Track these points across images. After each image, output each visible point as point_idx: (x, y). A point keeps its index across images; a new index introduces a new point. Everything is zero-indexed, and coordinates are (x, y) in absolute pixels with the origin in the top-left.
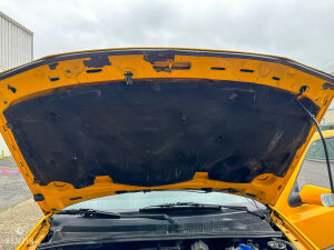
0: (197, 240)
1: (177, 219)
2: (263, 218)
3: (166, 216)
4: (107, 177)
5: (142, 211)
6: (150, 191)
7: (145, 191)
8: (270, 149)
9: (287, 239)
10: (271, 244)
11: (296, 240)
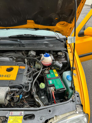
0: (31, 50)
1: (23, 42)
2: (62, 42)
3: (19, 40)
6: (9, 29)
7: (7, 29)
9: (67, 51)
10: (59, 53)
11: (71, 52)
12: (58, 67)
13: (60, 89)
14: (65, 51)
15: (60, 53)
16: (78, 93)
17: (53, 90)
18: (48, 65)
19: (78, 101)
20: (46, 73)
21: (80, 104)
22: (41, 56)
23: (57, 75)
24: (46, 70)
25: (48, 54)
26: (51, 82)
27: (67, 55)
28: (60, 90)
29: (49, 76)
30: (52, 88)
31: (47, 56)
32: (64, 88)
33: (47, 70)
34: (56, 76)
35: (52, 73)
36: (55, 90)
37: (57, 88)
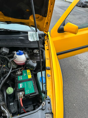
0: (3, 47)
9: (44, 48)
11: (48, 50)
12: (32, 67)
13: (31, 94)
14: (42, 49)
15: (36, 51)
16: (49, 99)
17: (22, 95)
18: (22, 64)
19: (48, 109)
20: (18, 75)
21: (50, 112)
22: (14, 54)
23: (30, 76)
24: (18, 70)
25: (22, 52)
26: (21, 86)
27: (43, 53)
28: (30, 96)
29: (20, 78)
30: (21, 93)
31: (20, 54)
32: (35, 93)
33: (20, 70)
34: (29, 78)
35: (25, 74)
36: (24, 95)
37: (27, 93)
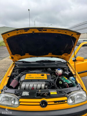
0: (49, 68)
1: (44, 63)
2: (65, 64)
4: (28, 54)
5: (36, 61)
7: (37, 57)
8: (66, 48)
9: (69, 68)
10: (65, 69)
11: (71, 68)
16: (79, 84)
17: (67, 84)
21: (81, 88)
22: (56, 70)
25: (60, 69)
35: (64, 78)
